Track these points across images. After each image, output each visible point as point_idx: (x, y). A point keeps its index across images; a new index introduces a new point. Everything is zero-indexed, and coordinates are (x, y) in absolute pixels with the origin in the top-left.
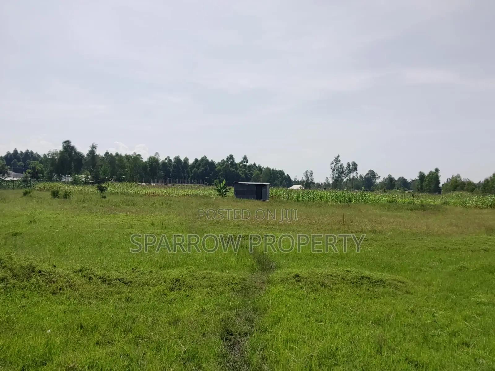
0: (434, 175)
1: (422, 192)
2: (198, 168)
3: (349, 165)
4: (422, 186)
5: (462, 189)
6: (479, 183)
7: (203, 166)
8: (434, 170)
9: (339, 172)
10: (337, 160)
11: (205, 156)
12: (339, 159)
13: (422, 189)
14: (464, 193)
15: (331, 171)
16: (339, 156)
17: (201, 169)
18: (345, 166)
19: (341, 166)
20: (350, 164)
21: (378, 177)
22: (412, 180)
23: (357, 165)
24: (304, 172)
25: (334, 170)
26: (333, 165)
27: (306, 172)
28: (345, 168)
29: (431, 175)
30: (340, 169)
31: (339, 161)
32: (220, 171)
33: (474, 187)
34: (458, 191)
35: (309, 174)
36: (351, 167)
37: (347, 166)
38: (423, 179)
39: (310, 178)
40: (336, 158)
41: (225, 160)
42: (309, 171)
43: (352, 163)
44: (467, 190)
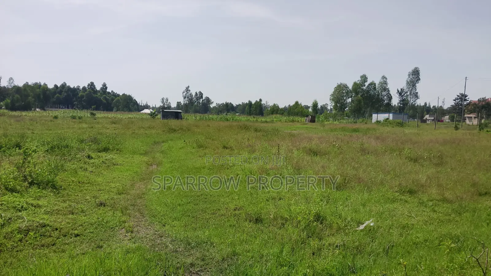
0: (258, 104)
1: (250, 115)
2: (60, 94)
3: (196, 93)
4: (250, 111)
5: (277, 113)
6: (285, 107)
7: (65, 92)
8: (258, 100)
9: (189, 99)
10: (187, 89)
11: (65, 83)
12: (189, 89)
13: (250, 113)
14: (278, 115)
15: (183, 98)
16: (189, 87)
17: (64, 94)
18: (194, 94)
19: (190, 94)
20: (198, 93)
21: (212, 103)
22: (237, 105)
23: (202, 94)
24: (161, 99)
25: (185, 98)
26: (185, 94)
27: (163, 99)
28: (194, 96)
29: (257, 104)
30: (189, 97)
31: (189, 91)
32: (82, 97)
33: (283, 112)
34: (275, 114)
35: (165, 101)
36: (198, 95)
37: (195, 95)
38: (251, 107)
39: (166, 103)
40: (187, 88)
41: (86, 86)
42: (165, 98)
43: (199, 92)
44: (280, 114)
